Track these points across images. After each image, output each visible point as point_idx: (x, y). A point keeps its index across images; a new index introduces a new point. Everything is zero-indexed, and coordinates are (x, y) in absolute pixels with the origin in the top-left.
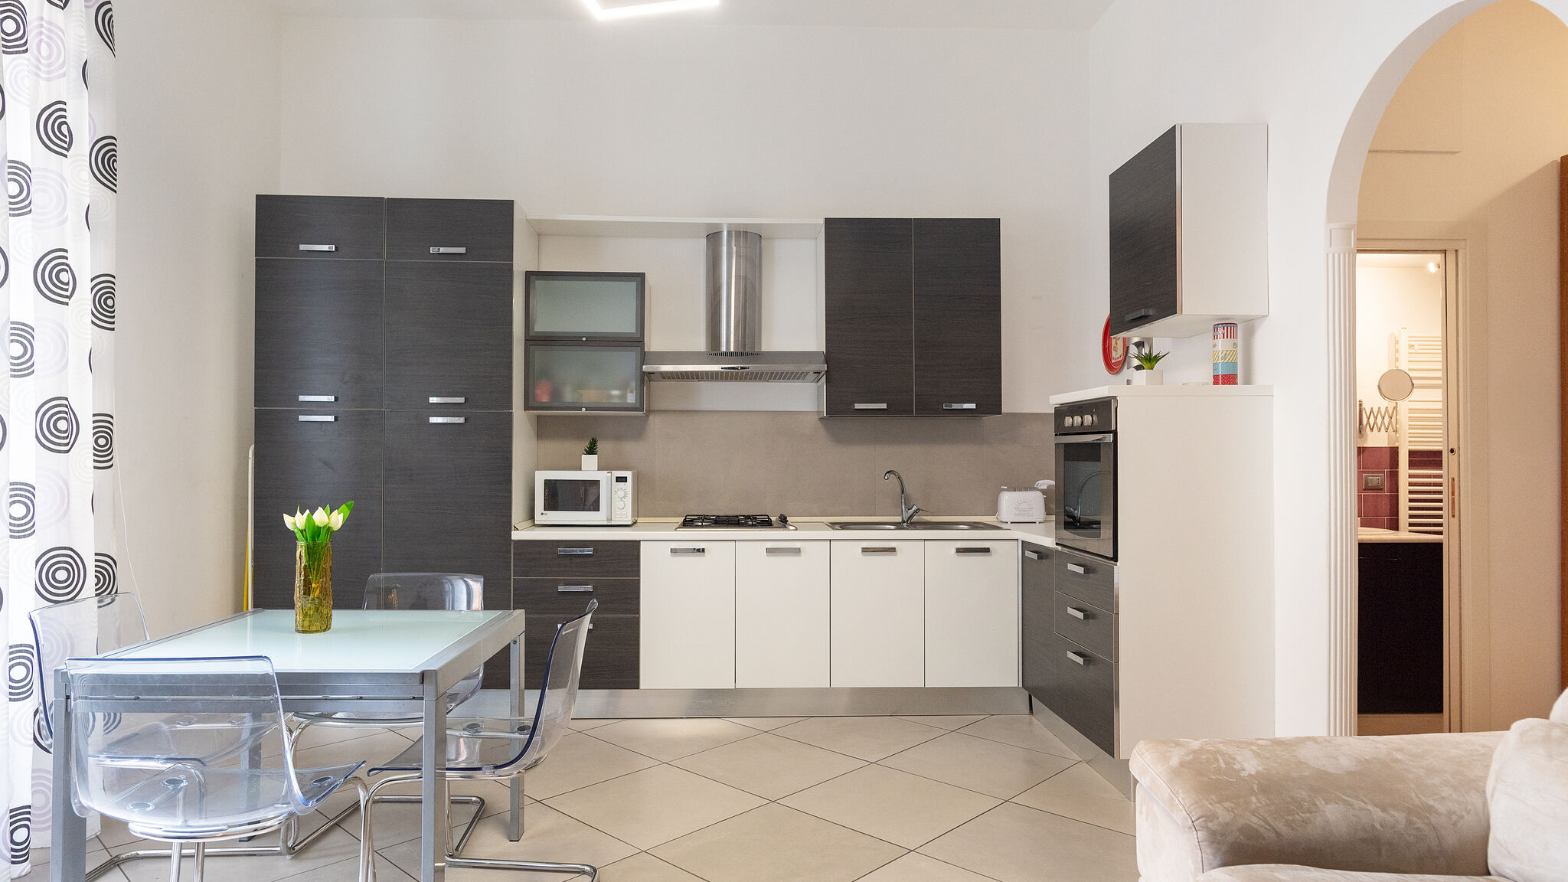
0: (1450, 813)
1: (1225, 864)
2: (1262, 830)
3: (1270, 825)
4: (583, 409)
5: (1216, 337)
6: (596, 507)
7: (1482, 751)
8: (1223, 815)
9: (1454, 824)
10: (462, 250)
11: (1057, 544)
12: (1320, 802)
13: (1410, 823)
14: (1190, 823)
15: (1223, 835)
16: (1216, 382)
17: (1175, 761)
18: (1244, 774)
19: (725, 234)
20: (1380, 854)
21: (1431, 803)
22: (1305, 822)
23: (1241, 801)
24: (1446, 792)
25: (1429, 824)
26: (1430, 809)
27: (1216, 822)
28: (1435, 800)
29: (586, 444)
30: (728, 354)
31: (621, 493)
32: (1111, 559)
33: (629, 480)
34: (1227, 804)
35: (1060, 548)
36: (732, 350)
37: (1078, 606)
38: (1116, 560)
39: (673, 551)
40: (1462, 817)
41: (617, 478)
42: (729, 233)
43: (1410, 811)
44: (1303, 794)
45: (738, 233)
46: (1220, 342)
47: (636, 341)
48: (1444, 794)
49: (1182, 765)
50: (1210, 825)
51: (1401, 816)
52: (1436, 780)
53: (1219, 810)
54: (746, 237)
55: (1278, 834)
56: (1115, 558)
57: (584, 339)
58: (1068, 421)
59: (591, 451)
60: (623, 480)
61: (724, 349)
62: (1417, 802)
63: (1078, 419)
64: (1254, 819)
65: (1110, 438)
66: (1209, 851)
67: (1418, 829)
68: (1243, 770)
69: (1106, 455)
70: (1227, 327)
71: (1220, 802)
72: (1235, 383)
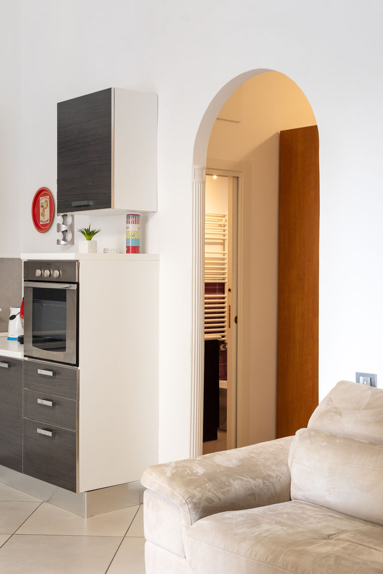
0: (277, 476)
1: (201, 518)
2: (213, 498)
3: (215, 495)
5: (128, 222)
7: (281, 448)
8: (197, 493)
9: (279, 481)
11: (25, 356)
12: (231, 481)
13: (264, 483)
14: (185, 502)
15: (200, 504)
16: (128, 252)
17: (169, 474)
18: (199, 474)
20: (255, 500)
21: (270, 473)
22: (228, 491)
23: (203, 487)
24: (274, 467)
25: (271, 483)
26: (270, 476)
27: (196, 498)
28: (271, 472)
32: (74, 365)
34: (198, 489)
35: (27, 359)
37: (46, 398)
38: (78, 366)
40: (281, 477)
43: (264, 479)
44: (224, 479)
46: (131, 226)
48: (273, 469)
49: (173, 475)
50: (193, 500)
51: (260, 481)
52: (269, 463)
53: (196, 492)
55: (220, 499)
56: (77, 365)
58: (38, 272)
62: (265, 474)
63: (47, 273)
64: (210, 494)
65: (74, 287)
66: (194, 513)
67: (267, 485)
68: (198, 472)
69: (70, 298)
70: (135, 217)
71: (195, 489)
72: (138, 252)
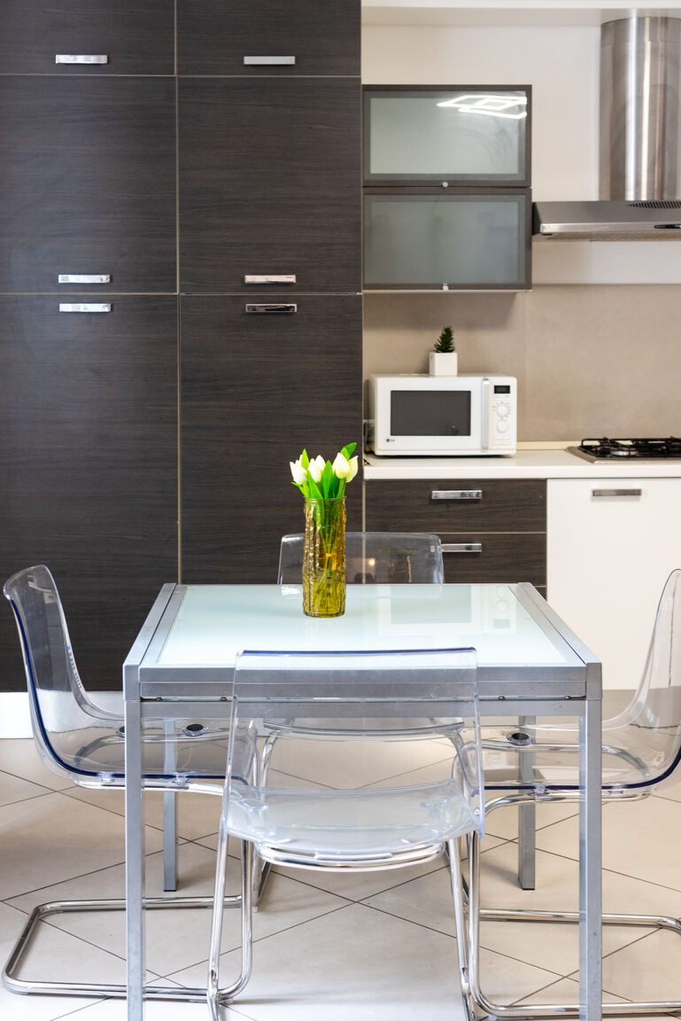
4: (446, 288)
6: (466, 431)
10: (290, 60)
19: (633, 23)
29: (435, 337)
30: (638, 205)
31: (502, 410)
33: (514, 390)
36: (644, 198)
39: (597, 494)
41: (496, 387)
42: (641, 21)
45: (654, 20)
47: (520, 187)
54: (666, 27)
57: (445, 184)
59: (445, 346)
60: (504, 390)
61: (631, 197)
